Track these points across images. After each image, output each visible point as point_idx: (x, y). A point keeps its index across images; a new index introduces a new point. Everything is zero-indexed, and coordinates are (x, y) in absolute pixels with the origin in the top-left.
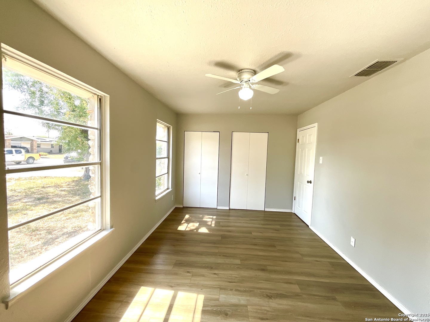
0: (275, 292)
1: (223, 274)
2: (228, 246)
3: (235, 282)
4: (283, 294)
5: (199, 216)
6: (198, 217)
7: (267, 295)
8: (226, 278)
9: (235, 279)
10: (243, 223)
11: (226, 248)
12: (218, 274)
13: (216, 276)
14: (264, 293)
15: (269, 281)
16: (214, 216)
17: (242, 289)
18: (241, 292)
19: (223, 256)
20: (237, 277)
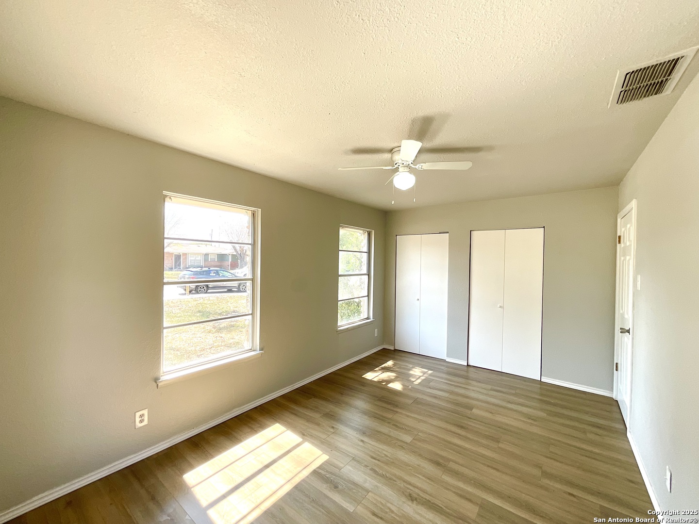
0: (427, 497)
1: (373, 445)
2: (410, 414)
3: (378, 460)
5: (407, 366)
7: (410, 494)
9: (382, 457)
11: (408, 416)
12: (367, 442)
13: (361, 444)
14: (408, 491)
16: (431, 370)
17: (381, 472)
18: (376, 474)
19: (394, 425)
20: (387, 456)
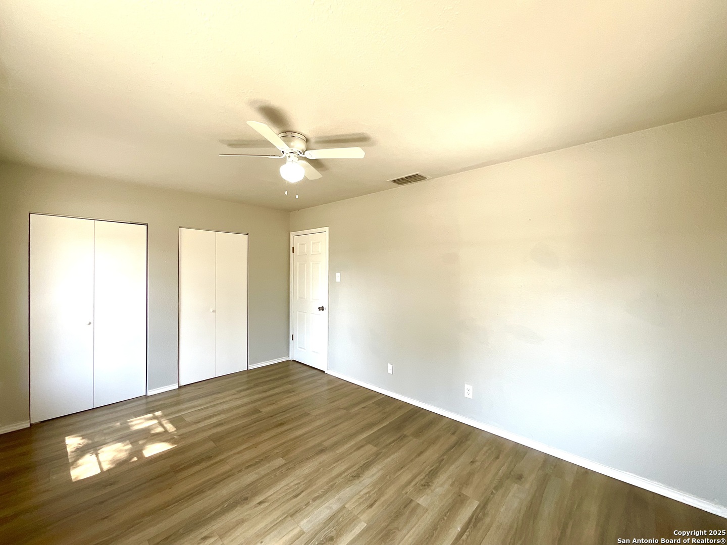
0: (357, 467)
1: (274, 493)
2: (239, 449)
3: (302, 492)
4: (366, 463)
5: (112, 427)
6: (111, 429)
7: (352, 476)
8: (284, 497)
9: (298, 488)
10: (231, 400)
11: (239, 453)
12: (266, 499)
13: (265, 505)
14: (348, 477)
15: (341, 459)
16: (155, 411)
17: (320, 492)
18: (321, 497)
19: (247, 468)
20: (299, 483)
